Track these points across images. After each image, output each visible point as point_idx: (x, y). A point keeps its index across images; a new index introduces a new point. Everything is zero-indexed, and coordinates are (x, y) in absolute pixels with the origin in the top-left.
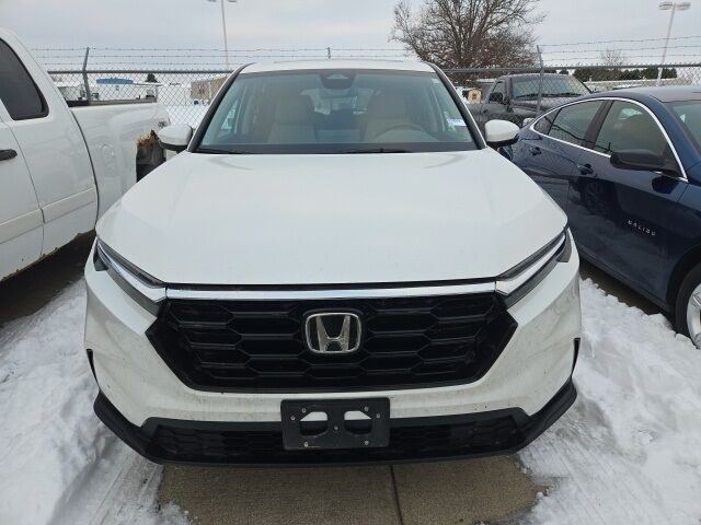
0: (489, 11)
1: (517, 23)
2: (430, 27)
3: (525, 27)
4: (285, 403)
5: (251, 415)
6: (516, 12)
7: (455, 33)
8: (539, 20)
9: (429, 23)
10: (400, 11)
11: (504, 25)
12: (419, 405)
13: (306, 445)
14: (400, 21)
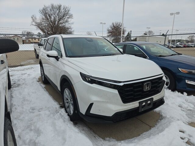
0: (59, 20)
1: (67, 24)
2: (43, 23)
3: (69, 25)
4: (139, 103)
5: (134, 106)
6: (66, 21)
7: (51, 25)
8: (73, 23)
9: (43, 22)
10: (33, 17)
11: (63, 24)
12: (157, 97)
13: (143, 110)
14: (33, 20)
